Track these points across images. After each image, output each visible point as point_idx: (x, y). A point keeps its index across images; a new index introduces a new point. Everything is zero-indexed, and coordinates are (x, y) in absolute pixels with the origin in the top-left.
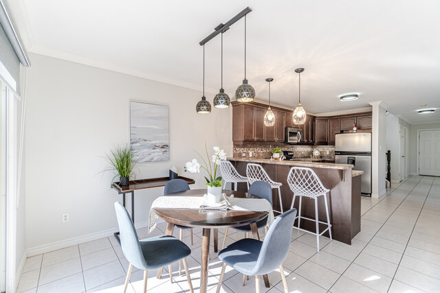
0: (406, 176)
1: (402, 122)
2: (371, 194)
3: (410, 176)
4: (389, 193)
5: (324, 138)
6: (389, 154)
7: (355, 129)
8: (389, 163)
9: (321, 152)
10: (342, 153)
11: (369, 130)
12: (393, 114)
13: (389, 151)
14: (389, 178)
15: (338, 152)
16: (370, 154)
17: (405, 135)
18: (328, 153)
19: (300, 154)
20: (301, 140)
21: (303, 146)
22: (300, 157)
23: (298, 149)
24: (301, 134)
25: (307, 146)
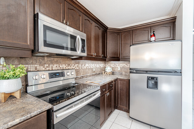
5: (116, 53)
9: (112, 69)
15: (134, 70)
18: (119, 69)
19: (90, 71)
20: (83, 51)
21: (95, 62)
22: (90, 76)
23: (87, 65)
24: (83, 41)
25: (99, 62)
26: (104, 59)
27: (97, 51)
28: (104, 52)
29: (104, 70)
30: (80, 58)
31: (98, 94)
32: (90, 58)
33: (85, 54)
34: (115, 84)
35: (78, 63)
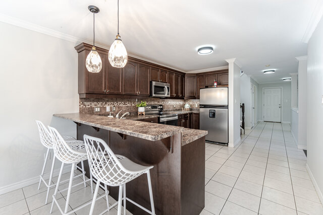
0: (256, 122)
1: (252, 81)
2: (227, 144)
3: (258, 122)
4: (242, 140)
5: (192, 93)
6: (243, 107)
7: (215, 84)
8: (243, 114)
9: (191, 105)
10: (205, 106)
11: (226, 85)
12: (246, 74)
13: (243, 104)
14: (243, 126)
15: (202, 105)
16: (227, 107)
17: (255, 91)
18: (197, 106)
19: (172, 107)
20: (168, 94)
21: (175, 100)
22: (171, 110)
23: (169, 102)
24: (168, 88)
25: (179, 100)
26: (182, 98)
27: (177, 93)
28: (182, 93)
29: (183, 106)
30: (166, 98)
31: (177, 118)
32: (172, 98)
33: (169, 96)
34: (190, 116)
35: (164, 101)
